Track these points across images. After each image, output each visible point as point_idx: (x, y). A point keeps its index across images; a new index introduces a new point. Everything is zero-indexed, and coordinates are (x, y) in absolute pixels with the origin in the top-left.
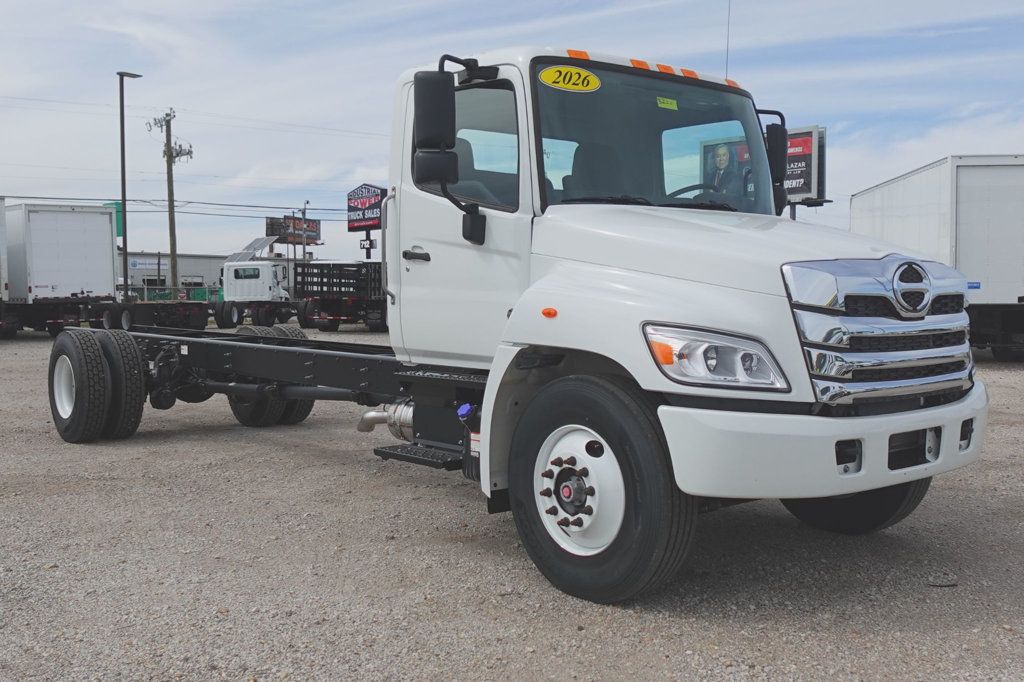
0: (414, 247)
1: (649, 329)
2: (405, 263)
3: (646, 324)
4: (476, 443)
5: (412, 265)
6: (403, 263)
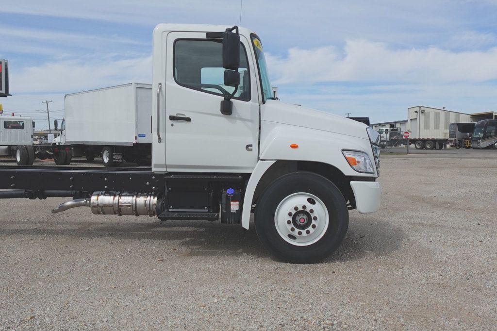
0: (177, 114)
1: (345, 152)
2: (171, 122)
3: (343, 150)
4: (234, 206)
5: (176, 123)
6: (169, 122)
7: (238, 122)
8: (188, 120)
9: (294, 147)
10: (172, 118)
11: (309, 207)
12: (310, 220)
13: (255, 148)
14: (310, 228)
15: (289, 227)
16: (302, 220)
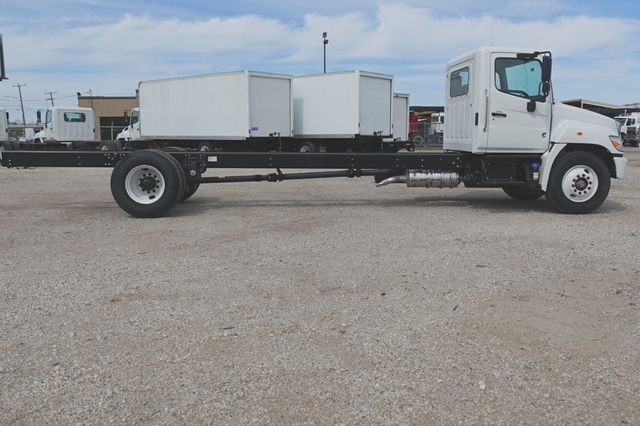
0: (497, 112)
1: (611, 138)
2: (493, 117)
3: (610, 136)
4: (536, 175)
5: (496, 118)
6: (491, 117)
7: (538, 117)
8: (505, 116)
9: (580, 134)
10: (494, 114)
11: (587, 175)
12: (586, 183)
13: (547, 135)
14: (586, 190)
15: (573, 189)
16: (581, 183)
